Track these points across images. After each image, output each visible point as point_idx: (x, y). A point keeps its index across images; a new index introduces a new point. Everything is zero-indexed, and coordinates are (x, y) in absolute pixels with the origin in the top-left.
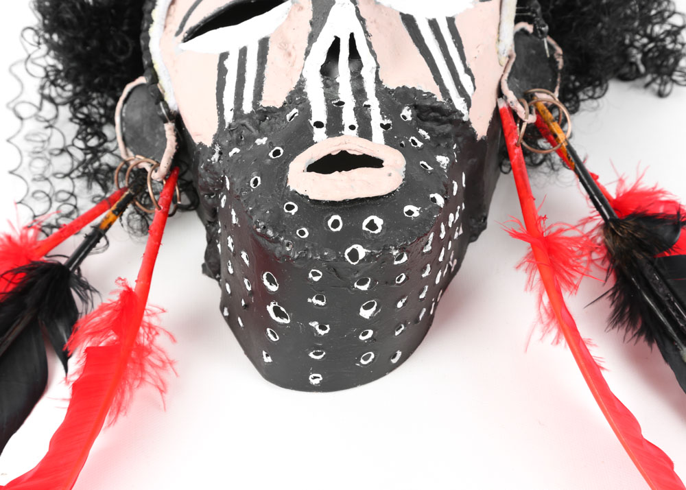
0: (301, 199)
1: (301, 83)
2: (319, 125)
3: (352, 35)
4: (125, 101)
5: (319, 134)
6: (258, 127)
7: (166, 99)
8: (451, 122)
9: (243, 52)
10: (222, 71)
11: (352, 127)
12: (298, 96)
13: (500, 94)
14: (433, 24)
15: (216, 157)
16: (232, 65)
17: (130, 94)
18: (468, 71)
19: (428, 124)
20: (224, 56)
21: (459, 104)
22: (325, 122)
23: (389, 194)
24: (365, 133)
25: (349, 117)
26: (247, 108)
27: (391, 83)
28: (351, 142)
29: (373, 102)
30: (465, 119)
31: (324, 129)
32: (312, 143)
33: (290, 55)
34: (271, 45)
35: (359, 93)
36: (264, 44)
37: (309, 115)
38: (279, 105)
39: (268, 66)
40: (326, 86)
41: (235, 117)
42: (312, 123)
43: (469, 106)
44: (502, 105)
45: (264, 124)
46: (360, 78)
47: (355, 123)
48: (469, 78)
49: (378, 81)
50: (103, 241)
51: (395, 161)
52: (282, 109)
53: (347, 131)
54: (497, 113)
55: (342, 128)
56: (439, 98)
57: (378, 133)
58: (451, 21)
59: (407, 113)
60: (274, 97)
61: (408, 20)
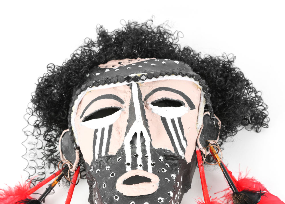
0: (120, 194)
1: (123, 146)
2: (128, 164)
3: (141, 132)
4: (63, 136)
5: (128, 168)
6: (107, 162)
7: (76, 142)
8: (178, 159)
9: (103, 130)
10: (95, 137)
11: (141, 166)
12: (121, 152)
13: (197, 145)
14: (173, 121)
15: (92, 170)
16: (99, 134)
17: (64, 134)
18: (185, 139)
19: (169, 161)
20: (96, 131)
21: (181, 153)
22: (131, 163)
23: (153, 193)
24: (145, 168)
25: (139, 161)
26: (103, 154)
27: (156, 147)
28: (140, 172)
29: (149, 154)
30: (183, 158)
31: (130, 166)
32: (126, 172)
33: (120, 133)
34: (113, 128)
35: (144, 151)
36: (111, 127)
37: (125, 160)
38: (114, 154)
39: (112, 137)
40: (132, 148)
41: (99, 157)
42: (126, 163)
43: (184, 153)
44: (197, 149)
45: (109, 160)
46: (144, 145)
47: (141, 164)
48: (185, 142)
49: (151, 146)
50: (52, 191)
51: (156, 180)
52: (116, 155)
53: (138, 167)
54: (195, 152)
55: (137, 166)
56: (173, 152)
57: (150, 168)
58: (179, 119)
59: (161, 158)
60: (113, 151)
61: (164, 120)
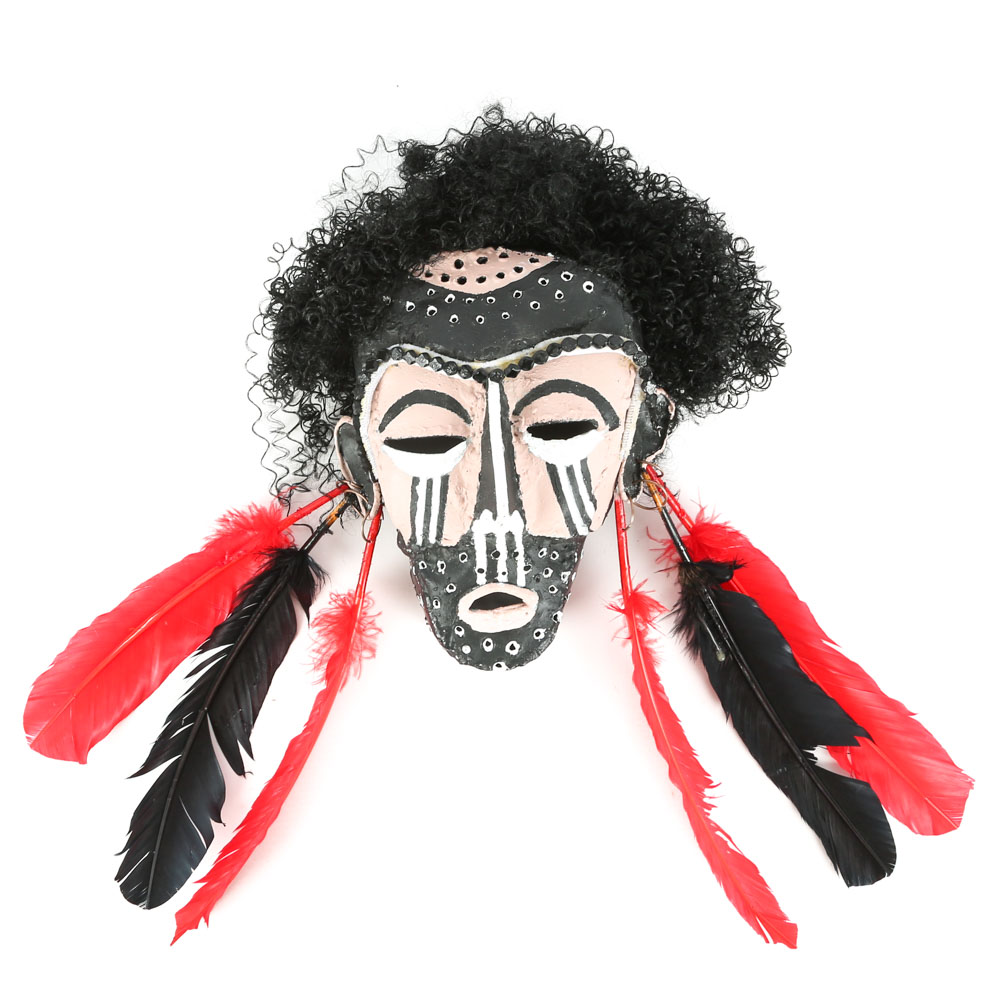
2: (481, 571)
5: (481, 578)
7: (374, 472)
9: (430, 483)
10: (415, 497)
11: (504, 573)
12: (467, 542)
14: (570, 470)
16: (421, 489)
18: (592, 498)
20: (416, 481)
21: (582, 530)
22: (485, 570)
24: (512, 581)
25: (502, 566)
26: (432, 539)
27: (534, 534)
28: (501, 587)
29: (520, 548)
31: (484, 575)
32: (476, 585)
33: (463, 500)
34: (450, 484)
35: (511, 544)
37: (474, 564)
38: (454, 544)
39: (448, 505)
42: (476, 570)
43: (590, 525)
44: (617, 498)
47: (506, 570)
49: (525, 533)
52: (456, 548)
53: (500, 577)
55: (497, 575)
56: (568, 536)
57: (521, 576)
58: (584, 462)
60: (451, 538)
61: (552, 470)
